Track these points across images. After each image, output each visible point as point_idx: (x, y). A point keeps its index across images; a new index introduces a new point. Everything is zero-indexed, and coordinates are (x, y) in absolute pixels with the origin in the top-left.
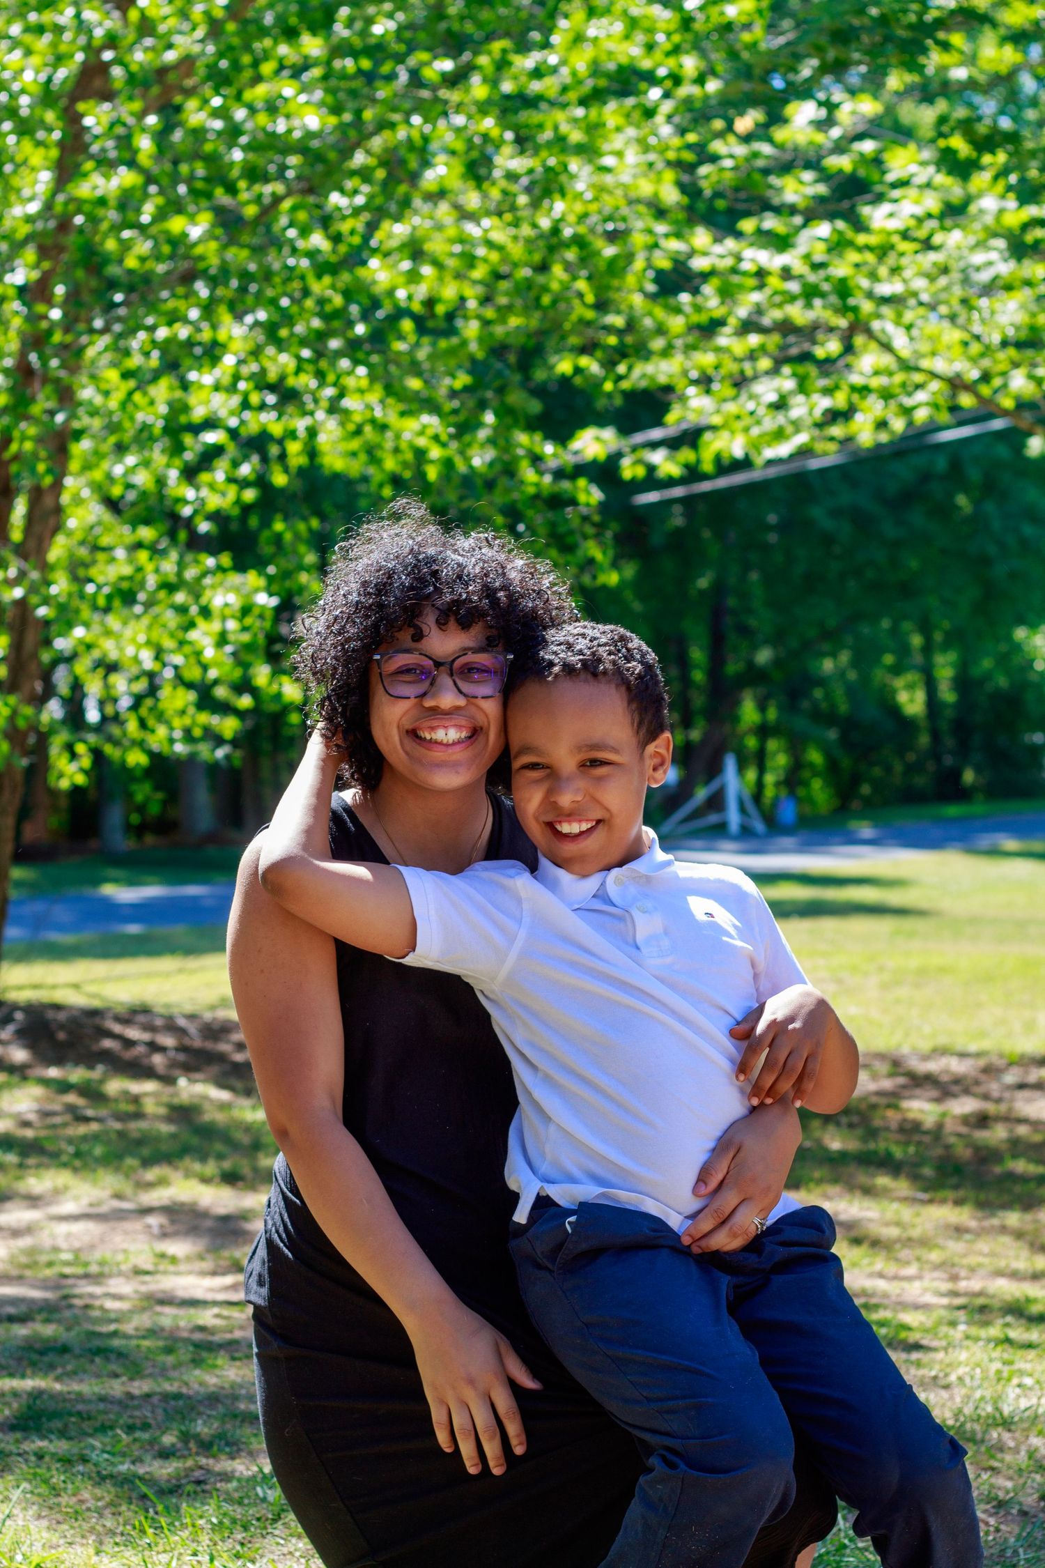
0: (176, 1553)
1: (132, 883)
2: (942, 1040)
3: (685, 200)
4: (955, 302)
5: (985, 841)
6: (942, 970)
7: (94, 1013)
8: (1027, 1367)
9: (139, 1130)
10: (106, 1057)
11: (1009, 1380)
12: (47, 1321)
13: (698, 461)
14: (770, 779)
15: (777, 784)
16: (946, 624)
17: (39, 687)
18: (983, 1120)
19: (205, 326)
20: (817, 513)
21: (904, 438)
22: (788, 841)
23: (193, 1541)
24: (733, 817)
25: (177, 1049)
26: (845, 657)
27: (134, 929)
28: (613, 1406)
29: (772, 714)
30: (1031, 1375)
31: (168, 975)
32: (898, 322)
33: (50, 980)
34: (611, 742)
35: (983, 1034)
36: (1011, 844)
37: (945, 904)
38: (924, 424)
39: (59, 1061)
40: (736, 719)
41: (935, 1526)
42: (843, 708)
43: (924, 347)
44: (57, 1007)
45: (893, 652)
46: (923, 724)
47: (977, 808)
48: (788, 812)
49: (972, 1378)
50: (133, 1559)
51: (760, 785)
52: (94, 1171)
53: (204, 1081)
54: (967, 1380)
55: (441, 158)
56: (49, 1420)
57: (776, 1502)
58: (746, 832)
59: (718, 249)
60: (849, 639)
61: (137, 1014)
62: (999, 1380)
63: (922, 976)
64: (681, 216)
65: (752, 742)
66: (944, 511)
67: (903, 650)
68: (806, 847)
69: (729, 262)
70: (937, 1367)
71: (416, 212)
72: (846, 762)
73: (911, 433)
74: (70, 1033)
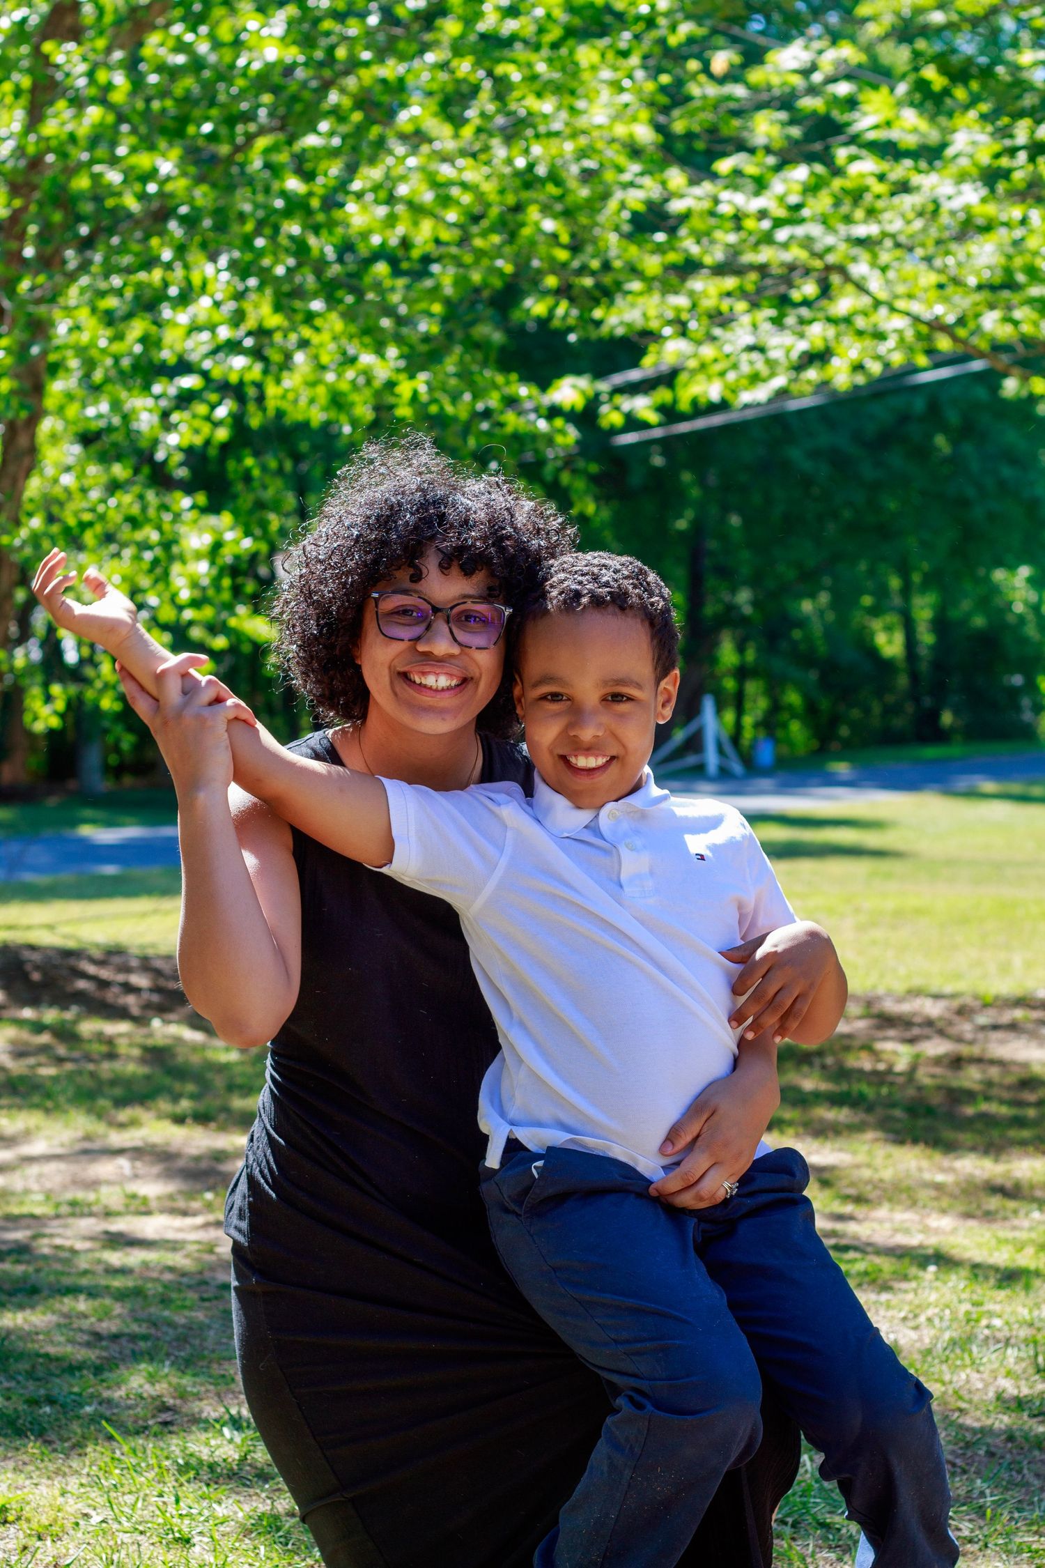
0: (142, 1494)
1: (110, 824)
2: (917, 982)
3: (660, 139)
4: (930, 243)
5: (963, 783)
6: (919, 912)
7: (67, 954)
8: (997, 1308)
9: (113, 1071)
10: (80, 998)
11: (977, 1321)
12: (18, 1262)
13: (675, 401)
14: (748, 720)
15: (757, 725)
16: (925, 566)
17: (13, 629)
18: (957, 1062)
19: (178, 266)
20: (795, 454)
21: (882, 379)
22: (766, 783)
23: (159, 1482)
24: (712, 759)
25: (151, 990)
26: (824, 598)
27: (110, 870)
28: (580, 1349)
29: (750, 655)
30: (1000, 1316)
31: (144, 915)
32: (873, 264)
33: (25, 921)
34: (635, 678)
35: (958, 976)
36: (989, 786)
37: (923, 845)
38: (901, 367)
39: (34, 1002)
40: (714, 660)
41: (899, 1469)
42: (822, 649)
43: (901, 289)
44: (32, 948)
45: (872, 594)
46: (902, 665)
47: (954, 750)
48: (766, 754)
49: (941, 1319)
50: (99, 1500)
51: (738, 726)
52: (65, 1112)
53: (178, 1022)
54: (937, 1321)
55: (416, 98)
56: (16, 1361)
57: (743, 1445)
58: (724, 774)
59: (698, 191)
60: (827, 580)
61: (114, 955)
62: (968, 1321)
63: (899, 917)
64: (658, 156)
65: (730, 684)
66: (922, 452)
67: (882, 593)
68: (784, 788)
69: (706, 205)
70: (907, 1308)
71: (390, 152)
72: (824, 704)
73: (888, 374)
74: (45, 974)
